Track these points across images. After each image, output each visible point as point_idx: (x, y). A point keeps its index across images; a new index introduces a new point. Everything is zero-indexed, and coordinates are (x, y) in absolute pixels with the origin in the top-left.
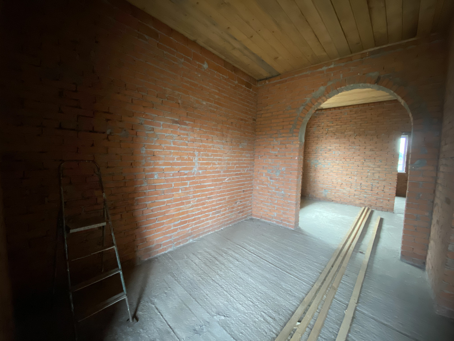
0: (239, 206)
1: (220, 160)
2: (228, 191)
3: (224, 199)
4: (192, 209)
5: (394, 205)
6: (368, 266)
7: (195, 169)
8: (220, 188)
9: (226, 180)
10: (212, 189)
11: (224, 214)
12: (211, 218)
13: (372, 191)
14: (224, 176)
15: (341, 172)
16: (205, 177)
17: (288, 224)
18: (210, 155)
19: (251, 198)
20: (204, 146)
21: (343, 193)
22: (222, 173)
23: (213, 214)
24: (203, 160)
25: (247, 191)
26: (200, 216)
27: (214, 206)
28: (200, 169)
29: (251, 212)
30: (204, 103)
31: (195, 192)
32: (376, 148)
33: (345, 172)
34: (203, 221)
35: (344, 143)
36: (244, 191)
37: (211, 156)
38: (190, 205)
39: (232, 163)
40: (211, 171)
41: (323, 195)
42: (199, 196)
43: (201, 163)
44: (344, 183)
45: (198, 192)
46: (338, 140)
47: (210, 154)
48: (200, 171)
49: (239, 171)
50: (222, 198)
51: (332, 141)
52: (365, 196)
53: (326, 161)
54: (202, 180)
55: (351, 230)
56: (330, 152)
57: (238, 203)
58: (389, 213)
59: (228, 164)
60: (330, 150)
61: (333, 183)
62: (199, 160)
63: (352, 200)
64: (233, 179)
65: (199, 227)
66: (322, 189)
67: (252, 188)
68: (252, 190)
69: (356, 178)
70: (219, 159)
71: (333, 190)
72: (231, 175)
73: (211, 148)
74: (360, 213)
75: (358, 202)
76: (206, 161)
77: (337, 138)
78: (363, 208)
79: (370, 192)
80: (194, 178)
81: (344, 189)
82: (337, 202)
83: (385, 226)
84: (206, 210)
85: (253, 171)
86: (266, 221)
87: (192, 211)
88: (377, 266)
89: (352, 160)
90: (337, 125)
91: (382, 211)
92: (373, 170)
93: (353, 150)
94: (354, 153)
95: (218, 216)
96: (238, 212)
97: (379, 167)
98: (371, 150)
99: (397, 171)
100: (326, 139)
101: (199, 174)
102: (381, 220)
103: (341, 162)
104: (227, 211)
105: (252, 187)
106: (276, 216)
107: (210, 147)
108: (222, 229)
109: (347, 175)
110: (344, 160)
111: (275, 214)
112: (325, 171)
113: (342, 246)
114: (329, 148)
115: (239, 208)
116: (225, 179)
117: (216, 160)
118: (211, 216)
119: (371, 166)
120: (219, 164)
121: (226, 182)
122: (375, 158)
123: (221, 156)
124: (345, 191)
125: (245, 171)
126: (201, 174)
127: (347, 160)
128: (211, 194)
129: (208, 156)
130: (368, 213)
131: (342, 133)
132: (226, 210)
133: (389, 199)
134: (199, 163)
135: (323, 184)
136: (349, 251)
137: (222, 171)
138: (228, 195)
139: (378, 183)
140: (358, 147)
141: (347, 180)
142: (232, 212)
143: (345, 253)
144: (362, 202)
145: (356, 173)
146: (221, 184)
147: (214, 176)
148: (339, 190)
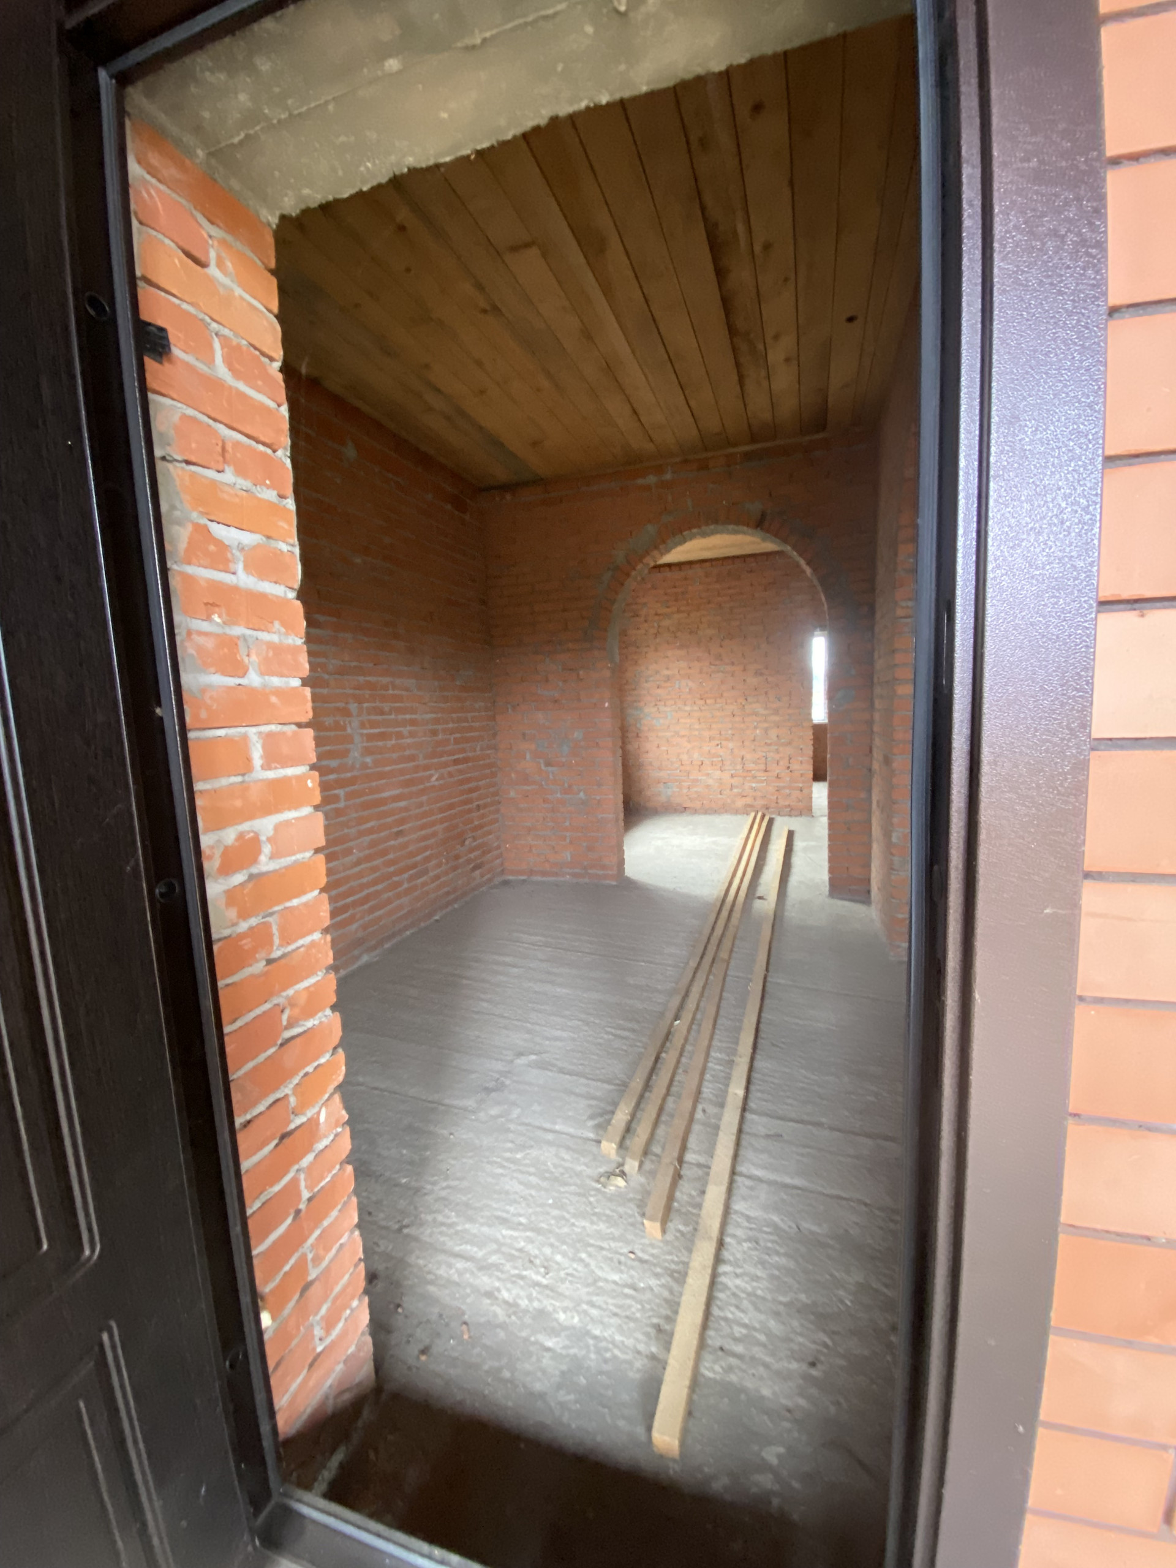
0: (472, 850)
1: (413, 723)
2: (442, 810)
3: (434, 834)
4: (357, 869)
5: (811, 798)
6: (775, 915)
7: (355, 754)
8: (421, 805)
9: (434, 779)
10: (402, 810)
11: (437, 877)
12: (407, 892)
13: (766, 774)
14: (427, 768)
15: (696, 733)
16: (381, 776)
17: (601, 872)
18: (387, 709)
19: (497, 825)
20: (372, 686)
21: (708, 786)
22: (422, 762)
23: (411, 879)
24: (373, 725)
25: (485, 806)
26: (379, 887)
27: (412, 855)
28: (368, 751)
29: (502, 864)
30: (358, 561)
31: (361, 821)
32: (767, 668)
33: (706, 734)
34: (389, 901)
35: (699, 660)
36: (478, 807)
37: (391, 714)
38: (352, 858)
39: (444, 731)
40: (395, 756)
41: (663, 799)
42: (371, 831)
43: (367, 734)
44: (707, 762)
45: (367, 820)
46: (682, 653)
47: (386, 706)
48: (368, 760)
49: (463, 751)
50: (429, 831)
51: (669, 653)
52: (754, 785)
53: (662, 708)
54: (374, 784)
55: (735, 862)
56: (668, 684)
57: (467, 843)
58: (802, 820)
59: (434, 733)
60: (668, 680)
61: (682, 765)
62: (363, 725)
63: (729, 801)
64: (450, 775)
65: (380, 918)
66: (659, 783)
67: (497, 798)
68: (499, 803)
69: (731, 745)
70: (411, 720)
71: (684, 781)
72: (445, 765)
73: (388, 690)
74: (749, 827)
75: (740, 803)
76: (379, 728)
77: (681, 647)
78: (753, 815)
79: (762, 776)
80: (352, 781)
81: (708, 775)
82: (695, 812)
83: (799, 844)
84: (392, 869)
85: (495, 748)
86: (544, 879)
87: (360, 875)
88: (792, 913)
89: (719, 700)
90: (679, 611)
91: (790, 816)
92: (765, 721)
93: (720, 675)
94: (722, 682)
95: (424, 884)
96: (471, 866)
97: (776, 712)
98: (758, 673)
99: (812, 720)
100: (656, 650)
101: (365, 766)
102: (791, 835)
103: (696, 708)
104: (444, 868)
105: (496, 794)
106: (569, 859)
107: (385, 688)
108: (437, 918)
109: (711, 739)
110: (702, 702)
111: (567, 856)
112: (660, 734)
113: (723, 893)
114: (666, 672)
115: (472, 856)
116: (431, 776)
117: (404, 723)
118: (406, 885)
119: (762, 711)
120: (412, 735)
121: (433, 787)
122: (766, 693)
123: (413, 711)
124: (710, 782)
125: (475, 751)
126: (370, 768)
127: (708, 701)
128: (402, 821)
129: (382, 713)
130: (764, 824)
131: (691, 633)
132: (439, 865)
133: (801, 785)
134: (362, 735)
135: (660, 769)
136: (739, 898)
137: (421, 756)
138: (442, 821)
139: (777, 751)
140: (729, 668)
141: (713, 751)
142: (455, 868)
143: (731, 903)
144: (749, 801)
145: (730, 732)
146: (423, 792)
147: (402, 772)
148: (697, 780)
